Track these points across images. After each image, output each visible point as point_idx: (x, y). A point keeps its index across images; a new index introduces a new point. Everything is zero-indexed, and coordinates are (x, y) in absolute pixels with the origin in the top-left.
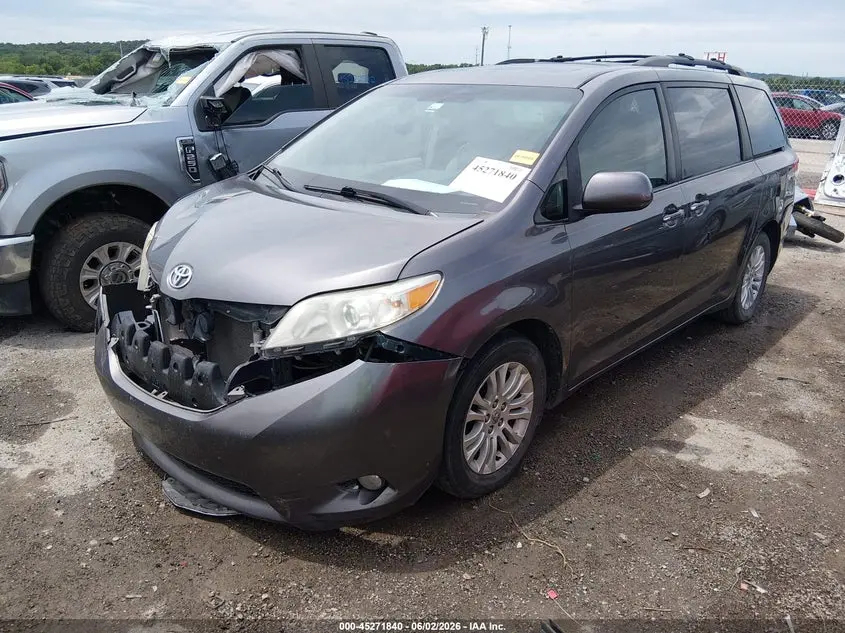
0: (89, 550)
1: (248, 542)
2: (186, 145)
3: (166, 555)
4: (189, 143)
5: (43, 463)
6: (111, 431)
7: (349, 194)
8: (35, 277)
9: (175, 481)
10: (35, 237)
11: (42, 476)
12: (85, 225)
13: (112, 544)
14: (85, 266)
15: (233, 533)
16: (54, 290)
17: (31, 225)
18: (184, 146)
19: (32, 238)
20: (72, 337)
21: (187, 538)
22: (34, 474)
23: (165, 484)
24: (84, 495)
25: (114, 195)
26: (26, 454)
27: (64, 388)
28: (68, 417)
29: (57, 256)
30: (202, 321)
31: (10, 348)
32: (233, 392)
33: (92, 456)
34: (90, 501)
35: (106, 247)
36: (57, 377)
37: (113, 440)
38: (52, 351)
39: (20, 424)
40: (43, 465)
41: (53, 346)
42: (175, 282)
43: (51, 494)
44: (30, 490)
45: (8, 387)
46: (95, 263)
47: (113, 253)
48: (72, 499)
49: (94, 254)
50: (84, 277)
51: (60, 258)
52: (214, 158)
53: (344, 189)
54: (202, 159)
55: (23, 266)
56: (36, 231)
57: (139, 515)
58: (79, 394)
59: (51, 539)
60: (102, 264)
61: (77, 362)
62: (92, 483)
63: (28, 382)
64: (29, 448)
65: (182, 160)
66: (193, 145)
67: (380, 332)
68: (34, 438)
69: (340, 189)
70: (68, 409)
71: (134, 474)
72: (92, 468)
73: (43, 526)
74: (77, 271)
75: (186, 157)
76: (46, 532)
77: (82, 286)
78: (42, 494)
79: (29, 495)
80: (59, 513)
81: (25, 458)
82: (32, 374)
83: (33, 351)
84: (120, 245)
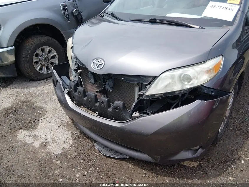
0: (77, 180)
1: (139, 170)
2: (64, 6)
3: (109, 179)
4: (64, 5)
5: (43, 139)
6: (64, 122)
7: (153, 21)
8: (17, 63)
9: (99, 143)
10: (15, 47)
11: (45, 145)
12: (32, 41)
13: (85, 176)
14: (34, 57)
15: (130, 165)
16: (24, 67)
17: (12, 43)
18: (63, 7)
19: (13, 47)
20: (33, 83)
21: (114, 169)
22: (42, 144)
23: (95, 144)
24: (65, 153)
25: (38, 28)
26: (35, 136)
27: (38, 105)
28: (45, 117)
29: (24, 54)
30: (110, 82)
31: (12, 89)
32: (134, 115)
33: (61, 134)
34: (69, 155)
35: (40, 49)
36: (34, 100)
37: (66, 125)
38: (28, 90)
39: (27, 122)
40: (43, 140)
41: (28, 87)
42: (96, 67)
43: (52, 153)
44: (43, 152)
45: (17, 106)
46: (37, 55)
47: (43, 50)
48: (61, 154)
49: (37, 52)
50: (34, 61)
51: (25, 54)
52: (74, 11)
53: (151, 19)
54: (70, 11)
55: (12, 58)
56: (15, 45)
57: (90, 159)
58: (45, 107)
59: (60, 176)
60: (39, 55)
61: (39, 94)
62: (66, 146)
63: (24, 103)
64: (35, 132)
65: (63, 12)
66: (66, 6)
67: (203, 86)
68: (35, 128)
69: (149, 19)
70: (44, 114)
71: (81, 140)
72: (63, 139)
73: (54, 169)
74: (32, 59)
75: (64, 11)
76: (57, 172)
77: (34, 64)
78: (48, 154)
79: (43, 155)
80: (59, 162)
81: (35, 138)
82: (24, 99)
83: (21, 90)
84: (45, 47)
